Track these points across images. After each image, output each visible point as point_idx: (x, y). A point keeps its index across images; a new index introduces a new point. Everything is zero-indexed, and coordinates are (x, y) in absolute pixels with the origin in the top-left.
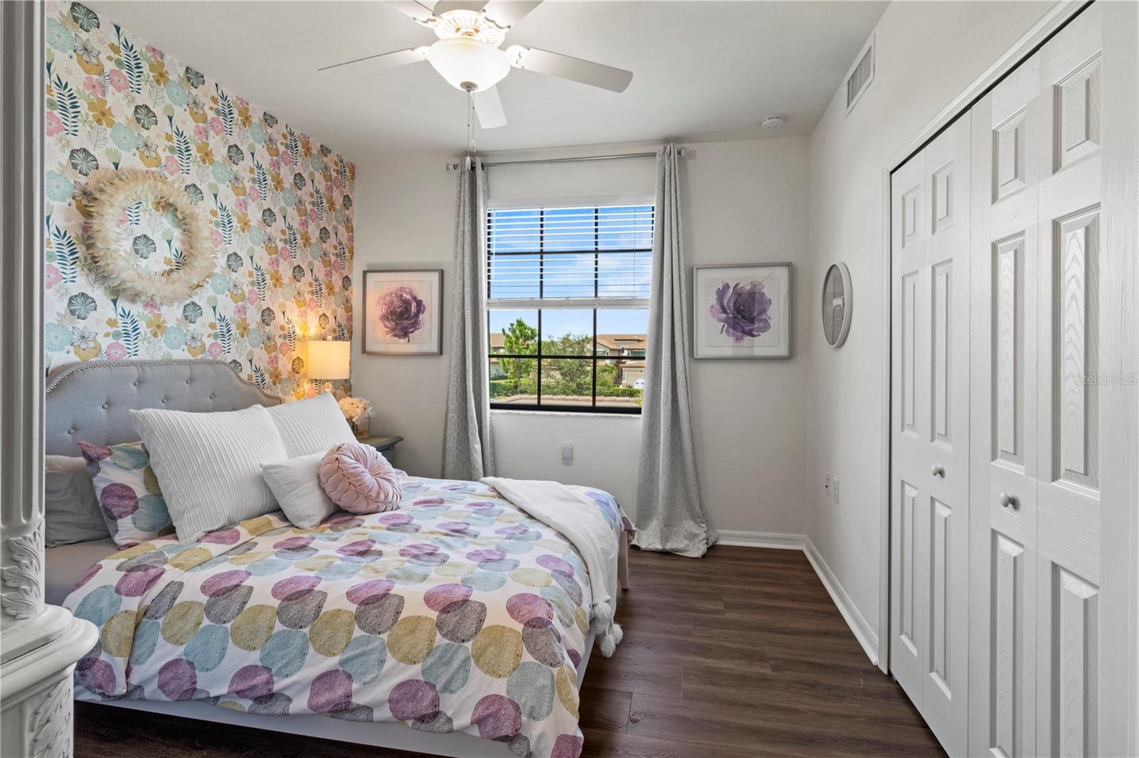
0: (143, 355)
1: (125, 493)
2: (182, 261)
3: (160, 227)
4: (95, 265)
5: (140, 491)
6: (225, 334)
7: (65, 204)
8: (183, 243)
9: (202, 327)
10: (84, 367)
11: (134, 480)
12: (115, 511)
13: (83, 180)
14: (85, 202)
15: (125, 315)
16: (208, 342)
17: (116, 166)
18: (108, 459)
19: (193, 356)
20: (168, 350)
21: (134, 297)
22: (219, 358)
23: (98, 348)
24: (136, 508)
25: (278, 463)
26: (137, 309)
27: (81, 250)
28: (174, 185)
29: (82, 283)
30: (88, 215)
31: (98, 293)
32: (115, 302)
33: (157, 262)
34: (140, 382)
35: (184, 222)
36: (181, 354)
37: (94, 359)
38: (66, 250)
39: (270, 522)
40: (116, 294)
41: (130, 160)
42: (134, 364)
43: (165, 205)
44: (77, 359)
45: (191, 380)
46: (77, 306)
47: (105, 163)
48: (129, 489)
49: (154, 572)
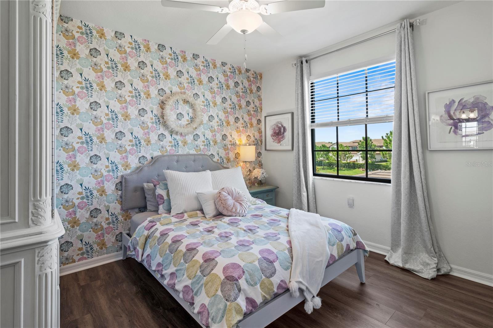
0: (180, 153)
1: (161, 197)
2: (192, 120)
3: (185, 109)
4: (165, 125)
5: (165, 197)
6: (208, 145)
7: (157, 106)
8: (193, 114)
9: (200, 142)
10: (163, 156)
11: (163, 193)
12: (159, 203)
13: (162, 98)
14: (162, 105)
15: (175, 139)
16: (202, 147)
17: (171, 92)
18: (158, 186)
19: (197, 153)
20: (188, 150)
21: (177, 133)
22: (206, 153)
23: (166, 150)
24: (164, 202)
25: (201, 192)
26: (178, 137)
27: (161, 120)
28: (189, 95)
29: (162, 130)
30: (163, 109)
31: (166, 133)
32: (171, 135)
33: (185, 121)
34: (177, 161)
35: (192, 106)
36: (193, 152)
37: (165, 154)
38: (157, 120)
39: (197, 214)
40: (172, 132)
41: (175, 89)
42: (176, 155)
43: (186, 102)
44: (161, 154)
45: (194, 161)
46: (161, 137)
47: (168, 91)
48: (162, 196)
49: (154, 224)
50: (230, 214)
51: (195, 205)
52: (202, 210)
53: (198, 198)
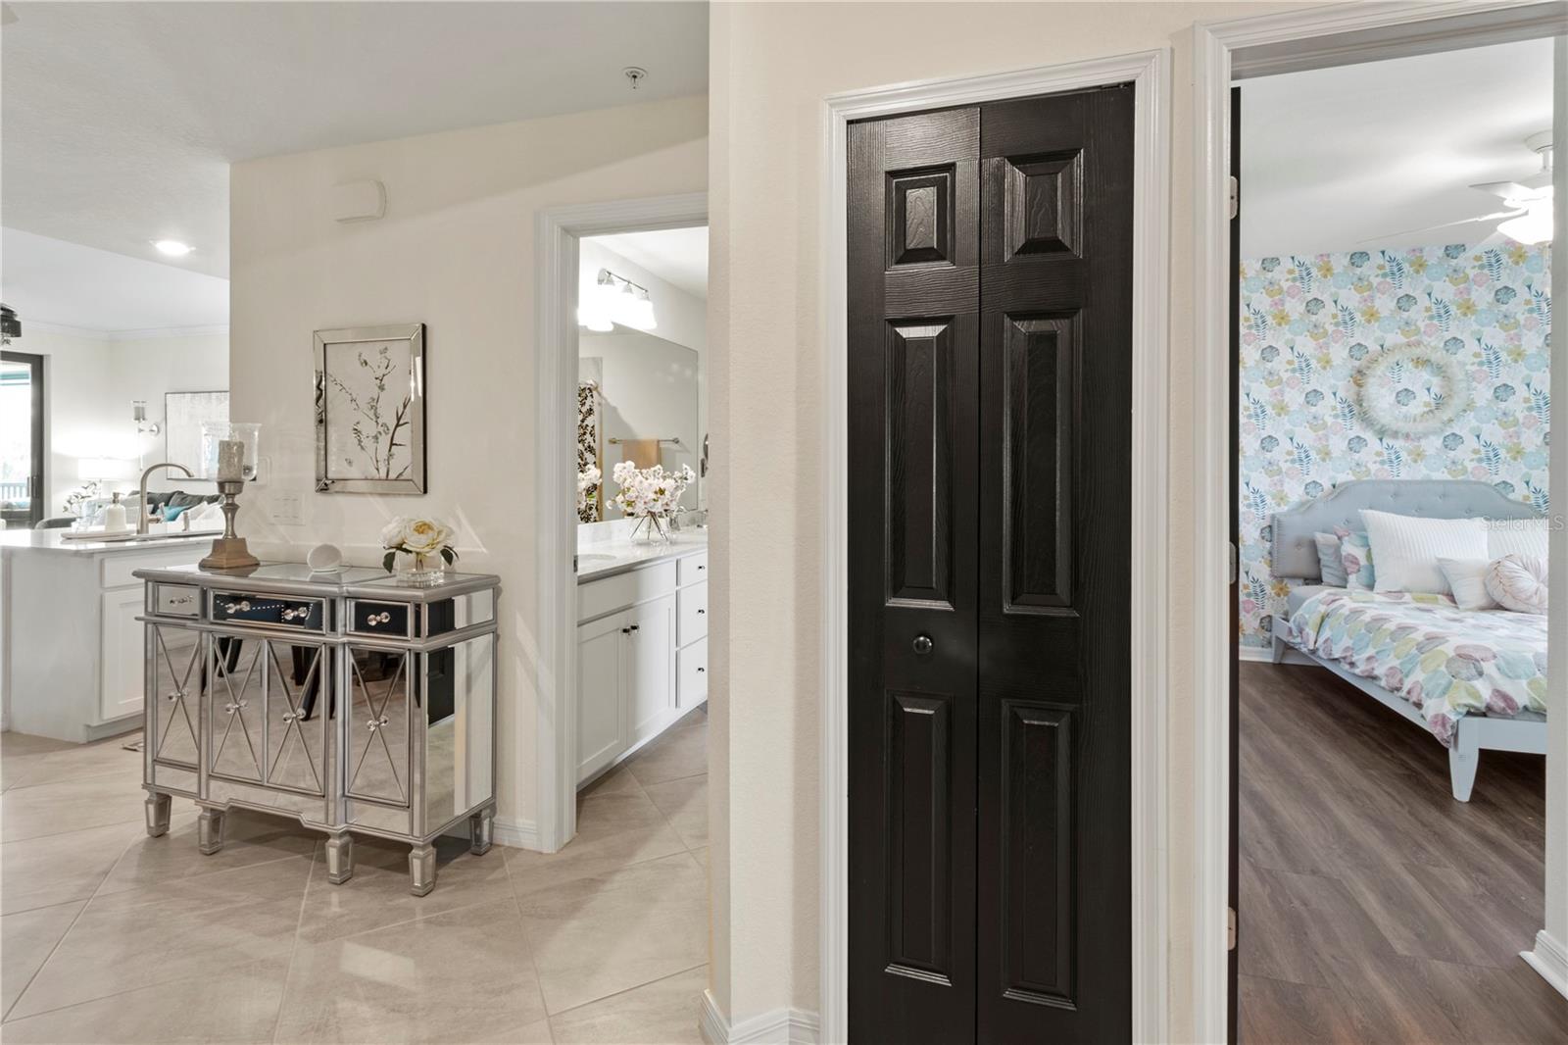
0: (1404, 475)
1: (1355, 561)
2: (1440, 402)
3: (1420, 381)
4: (1366, 419)
5: (1363, 561)
6: (1491, 459)
7: (1346, 382)
9: (1464, 454)
10: (1359, 483)
11: (1360, 554)
12: (1349, 570)
13: (1357, 363)
14: (1359, 378)
15: (1389, 448)
16: (1470, 466)
17: (1382, 346)
18: (1346, 538)
19: (1453, 477)
20: (1428, 472)
21: (1395, 435)
22: (1483, 480)
23: (1368, 471)
24: (1359, 571)
25: (1450, 558)
26: (1398, 444)
27: (1356, 409)
28: (1433, 345)
29: (1357, 429)
30: (1360, 386)
31: (1369, 436)
32: (1381, 440)
33: (1415, 408)
34: (1396, 495)
35: (1440, 370)
36: (1442, 475)
37: (1365, 479)
38: (1347, 410)
39: (1436, 599)
40: (1381, 434)
41: (1393, 338)
42: (1392, 482)
43: (1421, 362)
44: (1353, 478)
45: (1444, 496)
46: (1354, 445)
47: (1374, 347)
48: (1356, 559)
49: (1337, 597)
50: (1521, 607)
51: (1434, 582)
52: (1451, 597)
53: (1441, 569)
